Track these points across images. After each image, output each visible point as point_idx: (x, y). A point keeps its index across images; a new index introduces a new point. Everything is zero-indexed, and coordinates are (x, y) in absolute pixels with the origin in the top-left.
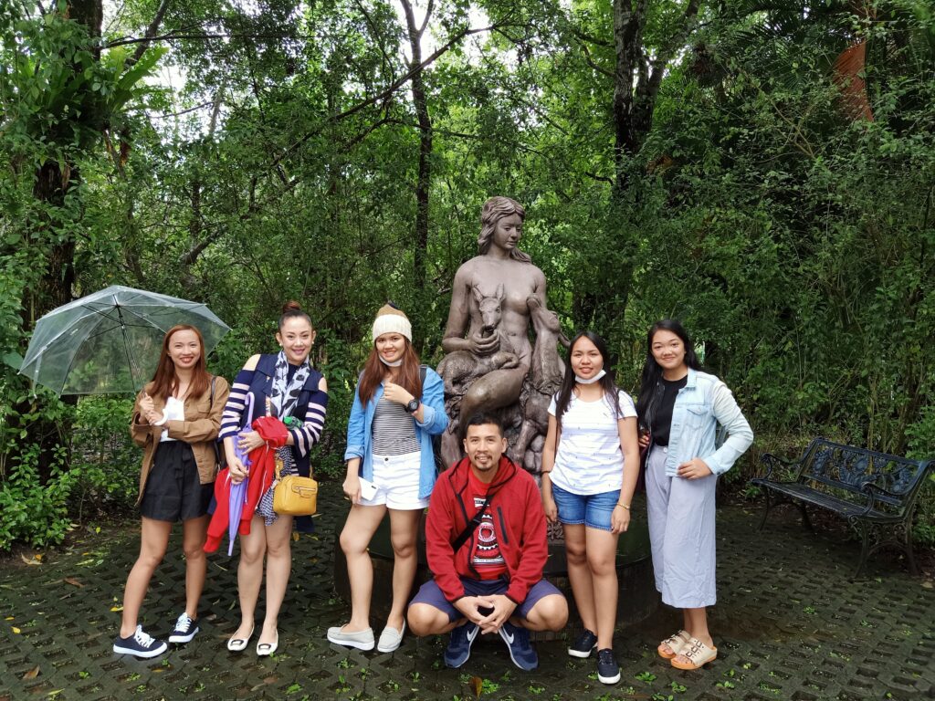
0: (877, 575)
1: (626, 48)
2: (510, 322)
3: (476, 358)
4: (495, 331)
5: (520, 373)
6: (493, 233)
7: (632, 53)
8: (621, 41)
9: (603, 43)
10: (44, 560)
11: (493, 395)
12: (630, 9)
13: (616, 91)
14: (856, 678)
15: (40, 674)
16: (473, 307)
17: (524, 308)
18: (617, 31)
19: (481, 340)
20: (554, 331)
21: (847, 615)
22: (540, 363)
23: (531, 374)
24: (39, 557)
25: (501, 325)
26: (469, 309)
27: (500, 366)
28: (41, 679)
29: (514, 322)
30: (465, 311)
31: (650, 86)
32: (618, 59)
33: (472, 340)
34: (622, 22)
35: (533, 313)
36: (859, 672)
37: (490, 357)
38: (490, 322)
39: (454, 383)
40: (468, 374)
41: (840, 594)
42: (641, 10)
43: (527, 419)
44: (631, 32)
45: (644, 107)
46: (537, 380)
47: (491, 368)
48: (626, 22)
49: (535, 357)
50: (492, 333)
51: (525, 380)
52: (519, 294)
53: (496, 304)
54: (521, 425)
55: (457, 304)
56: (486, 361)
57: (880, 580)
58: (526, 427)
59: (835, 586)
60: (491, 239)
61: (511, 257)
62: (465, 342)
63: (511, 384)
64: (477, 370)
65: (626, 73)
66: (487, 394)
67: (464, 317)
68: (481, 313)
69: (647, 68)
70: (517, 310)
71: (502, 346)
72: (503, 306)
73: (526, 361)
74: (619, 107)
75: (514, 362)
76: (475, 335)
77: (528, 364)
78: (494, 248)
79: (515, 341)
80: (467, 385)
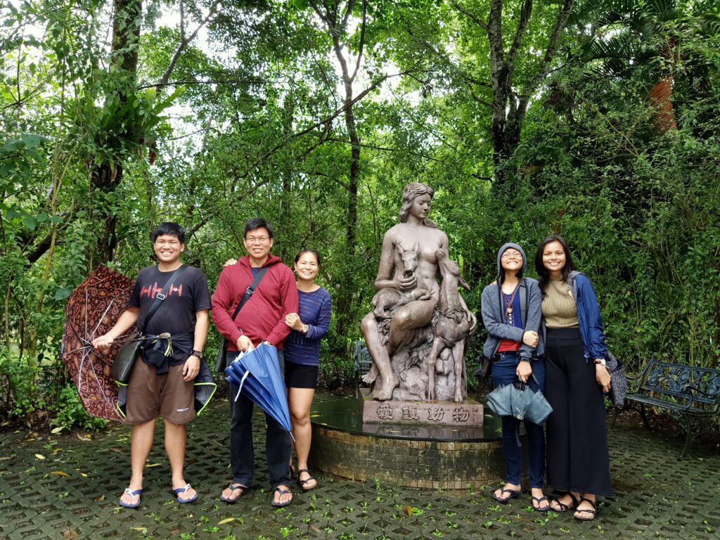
0: (700, 457)
1: (500, 86)
2: (424, 268)
3: (400, 292)
4: (414, 274)
5: (432, 303)
6: (411, 208)
7: (504, 89)
8: (496, 82)
9: (483, 84)
10: (93, 438)
11: (414, 318)
12: (502, 60)
13: (493, 116)
14: (682, 512)
15: (105, 498)
16: (397, 258)
17: (434, 259)
18: (493, 75)
19: (404, 280)
20: (456, 275)
21: (676, 479)
22: (446, 296)
23: (439, 305)
24: (89, 436)
25: (417, 270)
26: (394, 260)
27: (417, 298)
28: (107, 502)
29: (426, 269)
30: (391, 261)
31: (518, 114)
32: (495, 94)
33: (397, 280)
34: (497, 68)
35: (440, 262)
36: (684, 509)
37: (410, 292)
38: (410, 267)
39: (385, 310)
40: (395, 304)
41: (671, 467)
42: (511, 60)
43: (437, 336)
44: (504, 75)
45: (513, 127)
46: (444, 309)
47: (411, 300)
48: (500, 68)
49: (442, 293)
50: (411, 275)
51: (435, 309)
52: (430, 249)
53: (414, 256)
54: (432, 341)
55: (386, 258)
56: (408, 295)
57: (701, 459)
58: (437, 342)
59: (667, 462)
60: (410, 211)
61: (424, 224)
62: (392, 282)
63: (426, 311)
64: (401, 301)
65: (500, 104)
66: (409, 316)
67: (391, 265)
68: (403, 262)
69: (516, 101)
70: (429, 260)
71: (418, 285)
72: (419, 257)
73: (435, 296)
74: (496, 128)
75: (427, 296)
76: (399, 277)
77: (437, 299)
78: (411, 218)
79: (427, 282)
80: (394, 311)
